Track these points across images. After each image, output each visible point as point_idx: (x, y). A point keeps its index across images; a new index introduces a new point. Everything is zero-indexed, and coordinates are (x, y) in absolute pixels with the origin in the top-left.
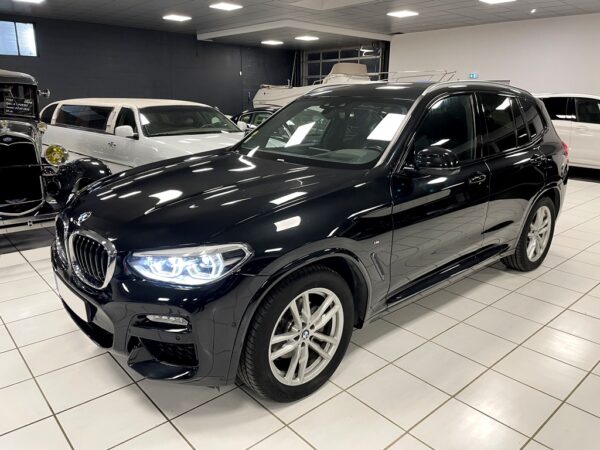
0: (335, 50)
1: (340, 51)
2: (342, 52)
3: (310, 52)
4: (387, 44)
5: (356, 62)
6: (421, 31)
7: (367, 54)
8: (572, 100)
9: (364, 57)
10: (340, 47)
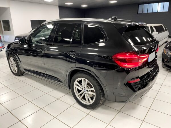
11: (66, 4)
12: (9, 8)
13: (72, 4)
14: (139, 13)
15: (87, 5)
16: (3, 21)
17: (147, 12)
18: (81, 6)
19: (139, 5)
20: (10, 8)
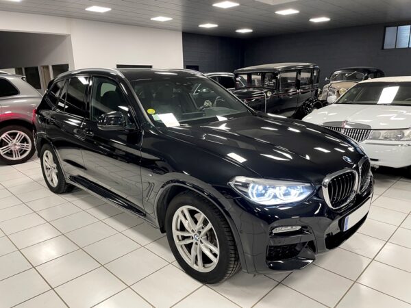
11: (200, 26)
12: (70, 35)
13: (216, 26)
14: (385, 47)
15: (251, 29)
16: (53, 66)
17: (407, 47)
18: (237, 31)
19: (387, 29)
20: (72, 36)
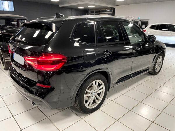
0: (99, 10)
1: (100, 10)
2: (101, 11)
3: (91, 11)
4: (114, 9)
5: (105, 13)
6: (124, 5)
7: (108, 11)
8: (168, 25)
9: (107, 12)
10: (100, 9)
